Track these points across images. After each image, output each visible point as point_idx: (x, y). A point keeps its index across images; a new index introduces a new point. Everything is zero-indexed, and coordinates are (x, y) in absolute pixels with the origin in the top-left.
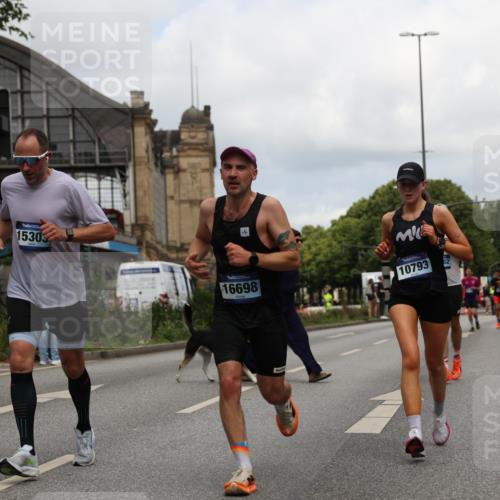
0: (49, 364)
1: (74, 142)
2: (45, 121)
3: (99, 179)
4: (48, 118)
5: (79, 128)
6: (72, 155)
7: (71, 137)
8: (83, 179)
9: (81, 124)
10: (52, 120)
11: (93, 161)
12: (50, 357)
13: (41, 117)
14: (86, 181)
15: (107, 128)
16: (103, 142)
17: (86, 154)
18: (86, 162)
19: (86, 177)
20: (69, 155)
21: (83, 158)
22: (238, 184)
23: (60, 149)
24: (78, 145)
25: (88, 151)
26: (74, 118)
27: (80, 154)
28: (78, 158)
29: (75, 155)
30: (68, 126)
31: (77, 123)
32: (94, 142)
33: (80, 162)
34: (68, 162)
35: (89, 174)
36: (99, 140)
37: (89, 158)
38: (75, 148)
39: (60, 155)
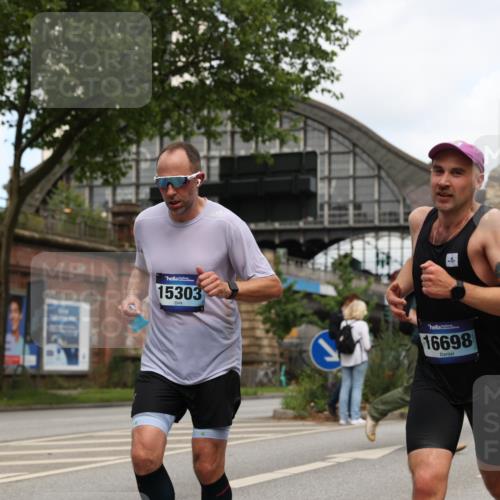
0: (348, 423)
1: (379, 202)
2: (351, 182)
3: (403, 239)
4: (354, 178)
5: (384, 188)
6: (376, 215)
7: (376, 196)
8: (386, 239)
9: (387, 184)
10: (358, 181)
11: (397, 220)
12: (350, 416)
13: (348, 178)
14: (389, 241)
15: (412, 187)
16: (408, 202)
17: (390, 214)
18: (391, 221)
19: (389, 236)
20: (373, 215)
21: (387, 217)
22: (451, 196)
23: (365, 209)
24: (383, 205)
25: (393, 210)
26: (379, 177)
27: (385, 214)
28: (382, 217)
29: (380, 215)
30: (373, 186)
31: (382, 183)
32: (398, 201)
33: (385, 221)
34: (372, 221)
35: (393, 234)
36: (404, 200)
37: (393, 218)
38: (379, 208)
39: (365, 215)
